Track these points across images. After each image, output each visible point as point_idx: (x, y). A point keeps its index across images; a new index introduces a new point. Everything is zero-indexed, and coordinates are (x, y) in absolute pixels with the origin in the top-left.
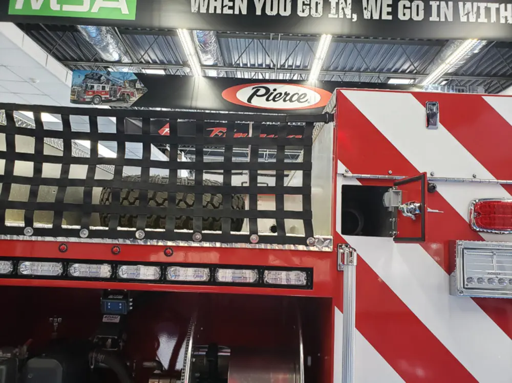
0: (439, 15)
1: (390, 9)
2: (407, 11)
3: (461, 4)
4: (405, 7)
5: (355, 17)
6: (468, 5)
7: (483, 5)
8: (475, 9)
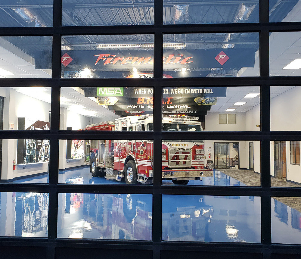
0: (187, 92)
1: (176, 91)
2: (180, 92)
3: (191, 89)
4: (179, 91)
5: (169, 93)
6: (193, 89)
7: (196, 90)
8: (194, 91)
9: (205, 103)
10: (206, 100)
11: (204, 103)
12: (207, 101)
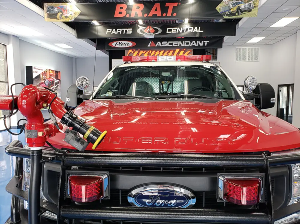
9: (237, 14)
10: (238, 9)
11: (234, 14)
12: (240, 10)
